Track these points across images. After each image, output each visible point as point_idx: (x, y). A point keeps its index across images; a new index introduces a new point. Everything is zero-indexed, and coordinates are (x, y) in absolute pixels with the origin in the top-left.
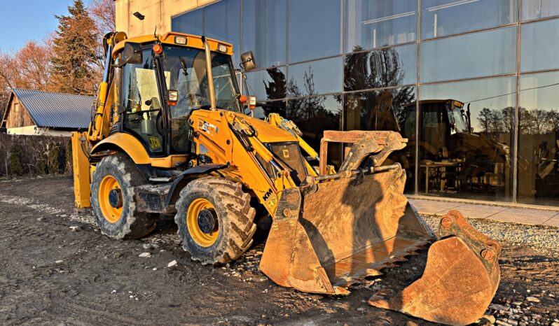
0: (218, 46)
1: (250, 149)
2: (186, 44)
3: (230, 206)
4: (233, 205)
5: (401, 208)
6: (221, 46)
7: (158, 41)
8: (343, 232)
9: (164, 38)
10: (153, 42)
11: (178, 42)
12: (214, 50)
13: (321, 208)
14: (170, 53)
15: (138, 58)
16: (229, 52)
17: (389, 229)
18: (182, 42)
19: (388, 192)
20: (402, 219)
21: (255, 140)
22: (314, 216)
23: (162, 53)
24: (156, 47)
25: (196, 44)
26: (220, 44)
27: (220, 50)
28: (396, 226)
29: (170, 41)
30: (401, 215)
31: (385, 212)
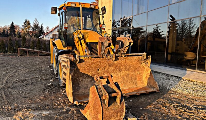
1: (81, 45)
2: (76, 6)
3: (64, 66)
4: (65, 65)
5: (149, 73)
6: (92, 6)
7: (65, 5)
9: (67, 5)
11: (72, 5)
12: (89, 7)
13: (92, 69)
14: (70, 10)
15: (54, 12)
16: (97, 8)
17: (145, 82)
18: (74, 5)
19: (142, 65)
20: (149, 79)
21: (83, 41)
22: (89, 72)
23: (66, 10)
24: (64, 8)
25: (78, 6)
26: (91, 5)
27: (91, 7)
28: (147, 81)
29: (69, 5)
30: (149, 76)
31: (144, 75)
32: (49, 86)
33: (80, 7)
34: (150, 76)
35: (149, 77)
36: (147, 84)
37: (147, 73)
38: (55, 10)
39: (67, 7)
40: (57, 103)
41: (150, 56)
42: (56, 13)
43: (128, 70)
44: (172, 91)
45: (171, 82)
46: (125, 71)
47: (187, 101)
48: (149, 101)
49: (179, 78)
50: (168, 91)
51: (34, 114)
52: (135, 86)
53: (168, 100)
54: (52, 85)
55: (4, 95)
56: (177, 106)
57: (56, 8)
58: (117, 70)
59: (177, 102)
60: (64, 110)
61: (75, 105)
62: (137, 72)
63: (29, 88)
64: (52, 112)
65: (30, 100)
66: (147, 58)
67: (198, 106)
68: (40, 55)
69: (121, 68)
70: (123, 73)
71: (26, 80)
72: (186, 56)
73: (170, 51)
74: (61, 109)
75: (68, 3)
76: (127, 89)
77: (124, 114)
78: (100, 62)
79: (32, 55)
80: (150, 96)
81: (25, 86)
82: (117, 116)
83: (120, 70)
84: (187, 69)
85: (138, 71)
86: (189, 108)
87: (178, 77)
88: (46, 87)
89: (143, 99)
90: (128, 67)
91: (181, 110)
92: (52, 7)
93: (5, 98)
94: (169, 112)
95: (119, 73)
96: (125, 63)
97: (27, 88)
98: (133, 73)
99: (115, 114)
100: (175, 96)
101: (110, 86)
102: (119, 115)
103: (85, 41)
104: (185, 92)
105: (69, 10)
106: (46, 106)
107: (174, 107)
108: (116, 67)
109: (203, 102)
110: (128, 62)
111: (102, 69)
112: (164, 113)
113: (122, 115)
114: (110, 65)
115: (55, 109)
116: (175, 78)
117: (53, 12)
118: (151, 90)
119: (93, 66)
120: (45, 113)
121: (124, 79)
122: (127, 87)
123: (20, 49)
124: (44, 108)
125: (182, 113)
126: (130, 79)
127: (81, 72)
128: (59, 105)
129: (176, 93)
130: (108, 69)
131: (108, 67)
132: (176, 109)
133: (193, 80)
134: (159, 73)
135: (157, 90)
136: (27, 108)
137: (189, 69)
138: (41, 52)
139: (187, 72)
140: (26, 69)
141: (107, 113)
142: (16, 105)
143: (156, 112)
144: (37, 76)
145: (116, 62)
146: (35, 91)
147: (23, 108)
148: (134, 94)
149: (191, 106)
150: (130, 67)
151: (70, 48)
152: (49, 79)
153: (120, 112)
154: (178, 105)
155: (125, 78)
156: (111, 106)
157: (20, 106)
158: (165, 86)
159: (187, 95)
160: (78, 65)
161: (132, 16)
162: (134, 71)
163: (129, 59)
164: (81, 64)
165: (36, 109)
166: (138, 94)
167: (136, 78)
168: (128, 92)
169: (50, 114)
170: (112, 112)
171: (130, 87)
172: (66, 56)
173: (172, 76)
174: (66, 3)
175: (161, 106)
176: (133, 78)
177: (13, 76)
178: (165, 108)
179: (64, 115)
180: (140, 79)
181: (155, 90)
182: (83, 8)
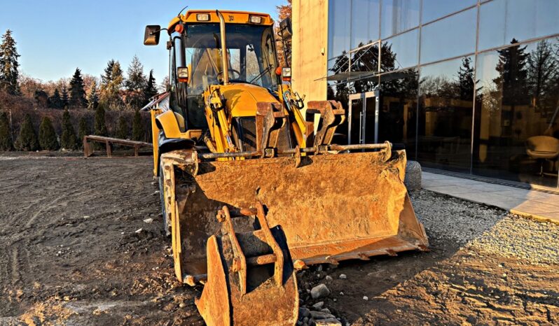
0: (250, 18)
2: (209, 19)
5: (401, 200)
6: (253, 17)
7: (181, 20)
8: (299, 219)
9: (185, 18)
10: (178, 23)
11: (200, 19)
12: (245, 22)
13: (240, 189)
14: (195, 31)
15: (153, 39)
16: (267, 23)
17: (392, 225)
18: (204, 19)
19: (381, 178)
20: (402, 215)
21: (221, 114)
22: (231, 197)
23: (183, 32)
24: (177, 28)
25: (214, 19)
26: (251, 15)
27: (253, 21)
28: (397, 222)
29: (192, 19)
30: (402, 208)
31: (389, 203)
32: (136, 235)
33: (219, 24)
34: (404, 206)
35: (403, 211)
36: (397, 228)
37: (396, 199)
38: (153, 34)
39: (188, 24)
40: (141, 281)
41: (404, 151)
42: (157, 42)
43: (344, 190)
44: (469, 249)
45: (472, 223)
46: (335, 194)
47: (505, 278)
48: (394, 277)
49: (500, 211)
50: (457, 249)
51: (72, 309)
52: (364, 235)
53: (449, 275)
54: (145, 232)
55: (15, 260)
56: (471, 291)
57: (158, 28)
58: (311, 192)
59: (471, 281)
60: (155, 300)
61: (187, 286)
62: (369, 197)
63: (83, 240)
64: (121, 304)
65: (77, 274)
66: (395, 156)
67: (534, 292)
68: (140, 154)
69: (322, 184)
70: (329, 199)
71: (82, 220)
72: (533, 148)
73: (484, 135)
74: (148, 296)
75: (190, 13)
76: (339, 245)
77: (296, 312)
78: (260, 169)
79: (121, 155)
80: (400, 264)
81: (77, 235)
82: (275, 318)
83: (320, 192)
84: (534, 186)
85: (371, 192)
86: (504, 298)
87: (499, 209)
88: (127, 238)
89: (379, 272)
90: (341, 183)
91: (478, 303)
92: (148, 26)
93: (15, 268)
94: (442, 309)
95: (318, 200)
96: (332, 170)
97: (79, 242)
98: (356, 199)
99: (269, 313)
100: (474, 263)
101: (257, 236)
102: (280, 314)
103: (227, 115)
104: (507, 253)
105: (192, 33)
106: (112, 289)
107: (459, 294)
108: (306, 183)
109: (551, 279)
110: (339, 168)
111: (269, 190)
112: (427, 312)
113: (291, 316)
114: (290, 179)
115: (132, 298)
116: (491, 211)
117: (149, 40)
118: (407, 246)
119: (241, 182)
120: (102, 307)
121: (331, 216)
122: (339, 239)
123: (89, 140)
124: (104, 295)
125: (479, 311)
126: (350, 215)
127: (209, 197)
128: (146, 286)
129: (479, 255)
130: (285, 188)
131: (283, 183)
132: (464, 302)
133: (541, 218)
134: (447, 197)
135: (422, 246)
136: (60, 294)
137: (538, 184)
138: (142, 146)
139: (532, 194)
140: (93, 192)
141: (243, 310)
142: (37, 285)
143: (406, 308)
144: (115, 208)
145: (305, 169)
146: (97, 249)
147: (51, 292)
148: (355, 256)
149: (511, 291)
150: (347, 182)
151: (196, 134)
152: (142, 218)
153: (283, 306)
154: (474, 288)
155: (337, 214)
156: (257, 290)
157: (47, 287)
158: (455, 234)
159: (508, 261)
160: (198, 178)
161: (379, 41)
162: (359, 194)
163: (343, 159)
164: (207, 175)
165: (84, 297)
166: (364, 258)
167: (367, 214)
168: (341, 250)
169: (114, 310)
170: (260, 306)
171: (349, 236)
172: (178, 156)
173: (483, 205)
174: (184, 13)
175: (423, 290)
176: (358, 211)
177: (53, 210)
178: (432, 297)
179: (151, 314)
180: (381, 216)
181: (416, 246)
182: (227, 25)
